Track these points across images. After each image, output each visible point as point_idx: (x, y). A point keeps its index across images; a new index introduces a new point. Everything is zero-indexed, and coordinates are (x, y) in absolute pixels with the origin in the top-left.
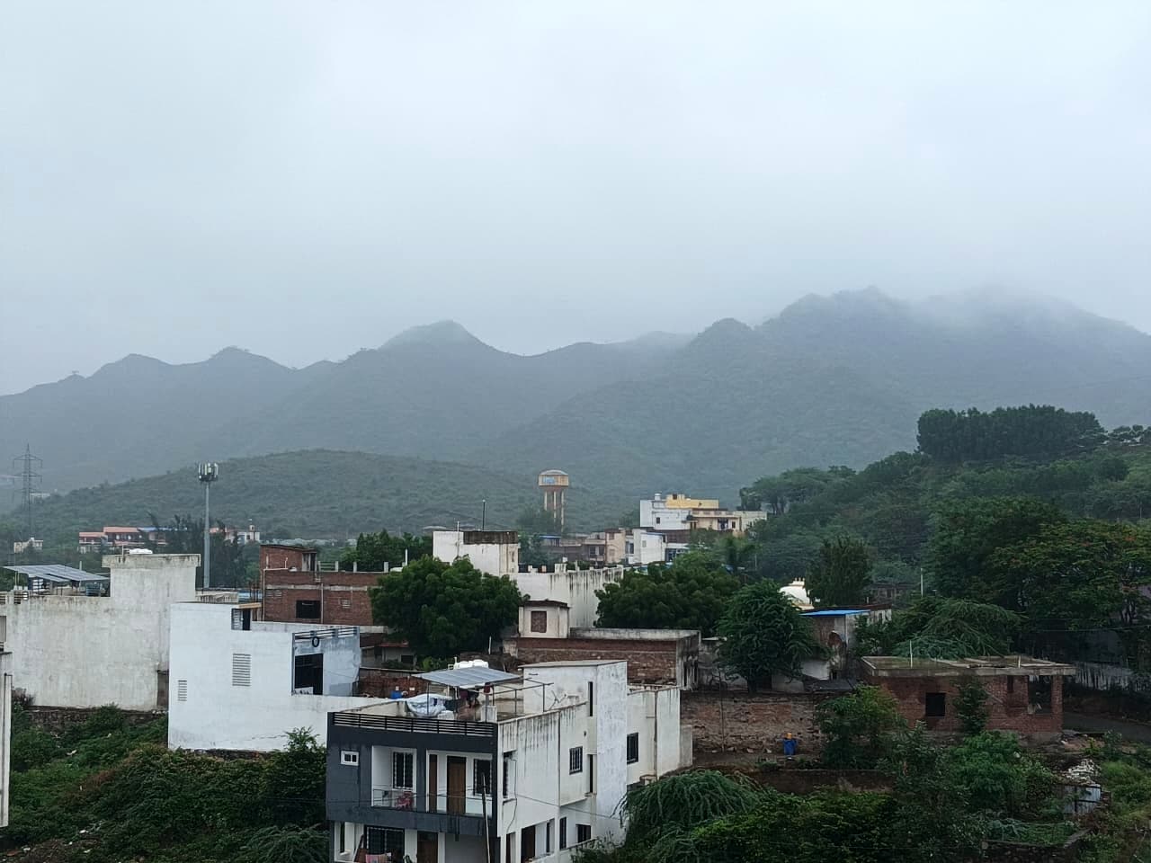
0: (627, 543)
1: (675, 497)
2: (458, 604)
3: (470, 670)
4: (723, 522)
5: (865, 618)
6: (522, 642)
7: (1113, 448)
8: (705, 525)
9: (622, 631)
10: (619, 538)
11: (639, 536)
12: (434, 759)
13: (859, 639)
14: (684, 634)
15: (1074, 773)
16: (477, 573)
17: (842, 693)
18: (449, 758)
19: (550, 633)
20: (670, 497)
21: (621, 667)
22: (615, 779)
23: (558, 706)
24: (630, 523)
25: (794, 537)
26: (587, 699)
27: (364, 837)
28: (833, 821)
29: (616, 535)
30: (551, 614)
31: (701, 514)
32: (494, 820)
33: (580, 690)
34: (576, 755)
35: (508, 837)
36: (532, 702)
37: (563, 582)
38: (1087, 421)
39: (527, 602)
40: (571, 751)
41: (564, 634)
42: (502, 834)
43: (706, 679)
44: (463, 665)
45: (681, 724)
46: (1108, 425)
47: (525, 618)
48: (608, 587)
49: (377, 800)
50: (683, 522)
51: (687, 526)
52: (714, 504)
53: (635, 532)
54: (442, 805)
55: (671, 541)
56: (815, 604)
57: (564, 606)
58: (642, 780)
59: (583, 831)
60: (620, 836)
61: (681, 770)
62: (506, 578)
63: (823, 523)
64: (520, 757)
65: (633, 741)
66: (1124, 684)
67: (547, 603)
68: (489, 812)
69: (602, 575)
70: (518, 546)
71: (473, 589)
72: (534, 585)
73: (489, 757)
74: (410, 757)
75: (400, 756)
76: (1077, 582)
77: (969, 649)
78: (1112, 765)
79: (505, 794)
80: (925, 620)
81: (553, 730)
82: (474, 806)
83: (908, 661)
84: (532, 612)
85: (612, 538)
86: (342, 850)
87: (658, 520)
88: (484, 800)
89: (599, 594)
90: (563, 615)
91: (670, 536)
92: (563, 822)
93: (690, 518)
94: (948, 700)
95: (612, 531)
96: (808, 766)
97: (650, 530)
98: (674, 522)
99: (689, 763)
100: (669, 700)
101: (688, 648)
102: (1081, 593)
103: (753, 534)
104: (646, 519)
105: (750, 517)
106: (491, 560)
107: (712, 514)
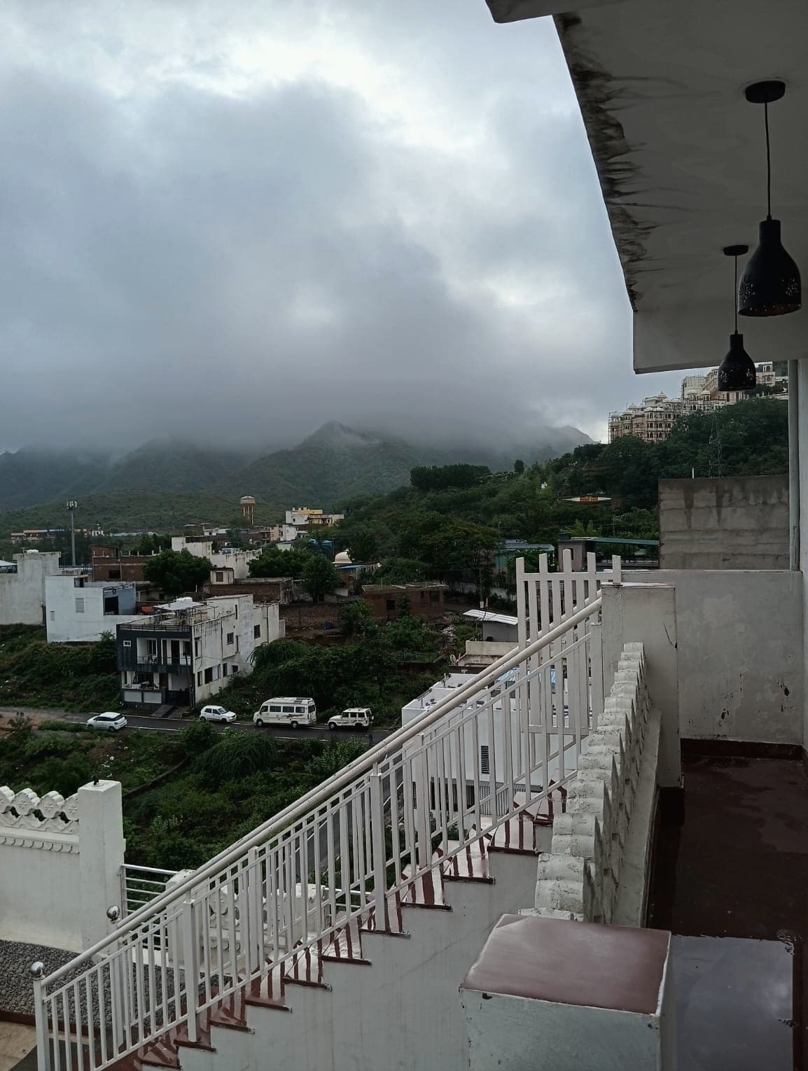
0: (280, 531)
1: (302, 509)
2: (183, 571)
3: (184, 602)
4: (324, 520)
5: (365, 569)
6: (212, 586)
7: (494, 482)
8: (316, 522)
9: (258, 579)
10: (276, 529)
11: (285, 528)
12: (165, 642)
13: (362, 578)
14: (285, 580)
15: (445, 631)
16: (192, 556)
17: (351, 602)
18: (172, 642)
19: (225, 582)
20: (300, 509)
21: (251, 597)
22: (248, 645)
23: (221, 616)
24: (282, 521)
25: (355, 527)
26: (235, 612)
27: (135, 677)
28: (335, 659)
29: (275, 528)
30: (225, 574)
31: (314, 517)
32: (191, 666)
33: (232, 608)
34: (230, 637)
35: (199, 673)
36: (211, 615)
37: (232, 558)
38: (484, 470)
39: (215, 568)
40: (228, 635)
41: (232, 581)
42: (195, 672)
43: (296, 598)
44: (181, 599)
45: (280, 619)
46: (494, 472)
47: (213, 576)
48: (253, 561)
49: (140, 661)
50: (306, 521)
51: (307, 523)
52: (320, 512)
53: (284, 526)
54: (169, 661)
55: (299, 530)
56: (352, 561)
57: (231, 569)
58: (262, 645)
59: (235, 668)
60: (250, 670)
61: (280, 640)
62: (205, 557)
63: (369, 520)
64: (203, 639)
65: (257, 629)
66: (474, 591)
67: (224, 569)
68: (189, 663)
69: (252, 554)
70: (212, 542)
71: (189, 563)
72: (218, 560)
73: (189, 640)
74: (154, 642)
75: (150, 641)
76: (454, 549)
77: (407, 580)
78: (462, 627)
79: (197, 655)
80: (390, 569)
81: (219, 627)
82: (182, 662)
83: (380, 588)
84: (217, 573)
85: (273, 529)
86: (126, 683)
87: (294, 520)
88: (186, 658)
89: (248, 564)
90: (231, 573)
91: (300, 527)
92: (225, 666)
93: (308, 519)
94: (396, 603)
95: (273, 527)
96: (337, 634)
97: (290, 525)
98: (302, 521)
99: (284, 636)
100: (274, 610)
101: (287, 585)
102: (454, 554)
103: (337, 525)
104: (289, 520)
105: (336, 518)
106: (198, 550)
107: (319, 516)
